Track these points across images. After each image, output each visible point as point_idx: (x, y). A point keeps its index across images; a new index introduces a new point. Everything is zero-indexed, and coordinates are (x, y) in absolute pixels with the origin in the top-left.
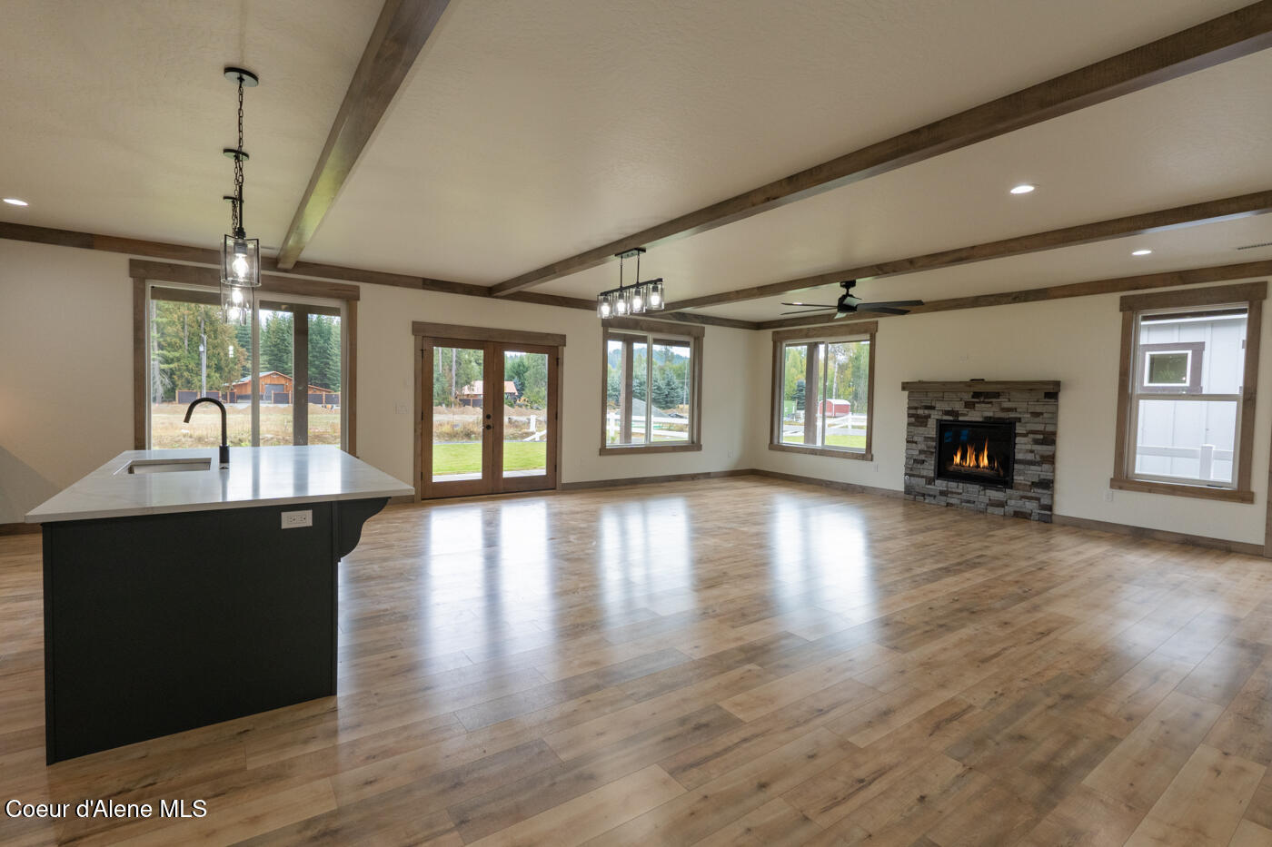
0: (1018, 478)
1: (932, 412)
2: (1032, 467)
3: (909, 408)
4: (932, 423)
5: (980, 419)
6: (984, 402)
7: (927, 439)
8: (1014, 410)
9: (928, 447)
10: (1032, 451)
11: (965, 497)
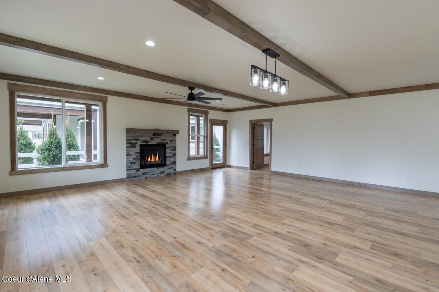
0: (168, 162)
1: (138, 141)
2: (171, 158)
3: (127, 140)
4: (138, 146)
5: (156, 144)
6: (157, 137)
7: (136, 153)
8: (165, 140)
9: (137, 156)
10: (171, 153)
11: (152, 173)
